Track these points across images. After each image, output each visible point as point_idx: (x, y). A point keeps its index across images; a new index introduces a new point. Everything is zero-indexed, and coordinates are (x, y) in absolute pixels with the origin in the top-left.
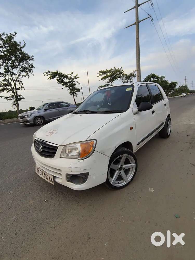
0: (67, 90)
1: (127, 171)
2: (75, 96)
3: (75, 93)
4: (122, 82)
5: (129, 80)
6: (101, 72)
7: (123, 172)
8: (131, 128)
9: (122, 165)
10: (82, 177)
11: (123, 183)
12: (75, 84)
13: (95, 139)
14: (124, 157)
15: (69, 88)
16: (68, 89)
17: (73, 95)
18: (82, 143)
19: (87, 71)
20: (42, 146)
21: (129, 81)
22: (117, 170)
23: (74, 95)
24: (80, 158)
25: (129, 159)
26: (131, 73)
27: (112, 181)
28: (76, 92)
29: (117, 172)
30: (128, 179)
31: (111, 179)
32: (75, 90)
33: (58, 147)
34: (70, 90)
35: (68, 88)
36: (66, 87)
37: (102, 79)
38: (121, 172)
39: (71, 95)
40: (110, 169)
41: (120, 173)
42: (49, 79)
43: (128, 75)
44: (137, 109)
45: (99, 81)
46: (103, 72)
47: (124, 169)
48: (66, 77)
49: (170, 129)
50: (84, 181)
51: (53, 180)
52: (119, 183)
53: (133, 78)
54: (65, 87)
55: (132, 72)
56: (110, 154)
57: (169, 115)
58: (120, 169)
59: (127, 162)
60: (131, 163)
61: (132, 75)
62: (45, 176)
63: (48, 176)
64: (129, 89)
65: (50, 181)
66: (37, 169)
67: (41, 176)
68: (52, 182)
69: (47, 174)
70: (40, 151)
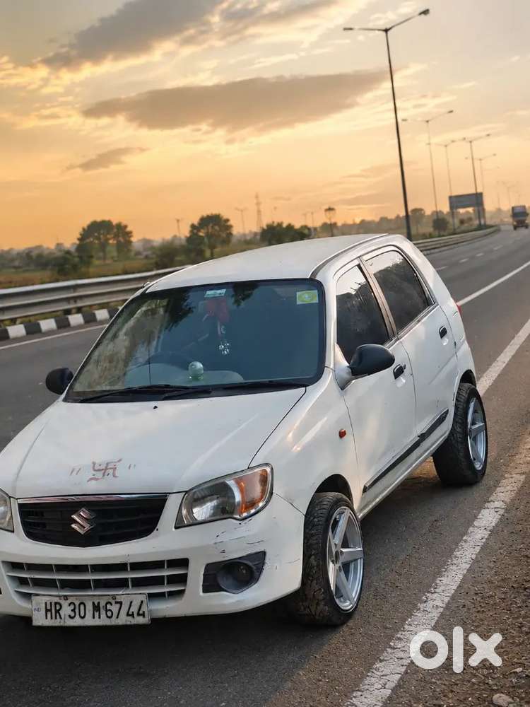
8: (342, 434)
13: (269, 465)
24: (240, 516)
44: (348, 370)
50: (255, 579)
51: (144, 609)
57: (468, 376)
62: (103, 612)
63: (121, 603)
64: (306, 297)
65: (132, 615)
66: (47, 610)
67: (77, 622)
68: (143, 615)
69: (113, 602)
70: (82, 532)
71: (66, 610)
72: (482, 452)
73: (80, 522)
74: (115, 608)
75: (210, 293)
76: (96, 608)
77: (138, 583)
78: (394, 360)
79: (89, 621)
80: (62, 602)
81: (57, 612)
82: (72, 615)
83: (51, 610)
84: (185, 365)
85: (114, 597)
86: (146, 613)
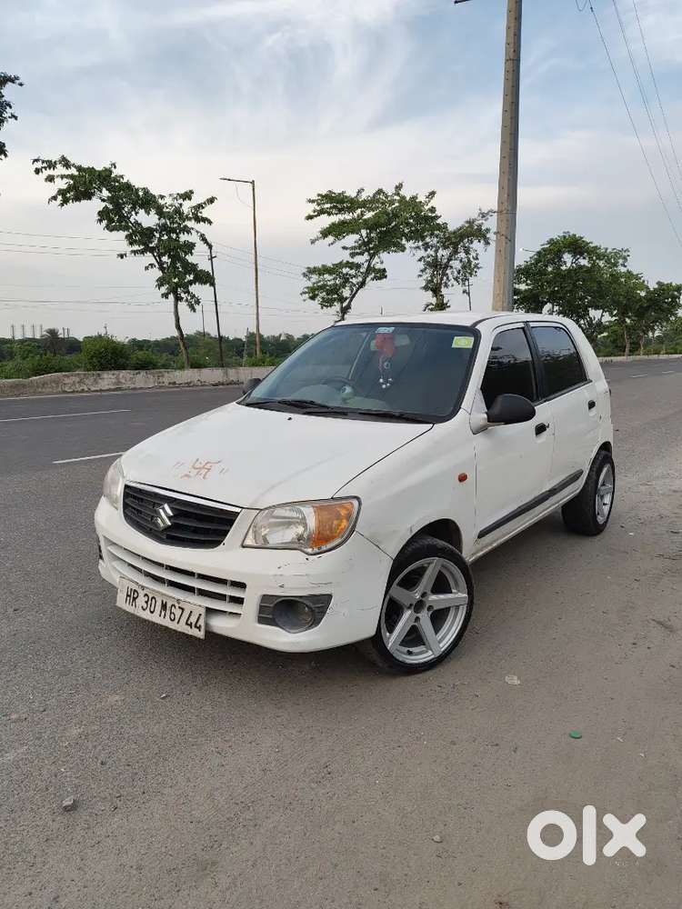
0: (147, 268)
1: (439, 618)
2: (183, 306)
3: (186, 286)
4: (420, 260)
5: (457, 252)
6: (328, 197)
7: (425, 616)
8: (463, 478)
9: (424, 595)
10: (312, 605)
11: (421, 656)
12: (189, 247)
13: (357, 499)
14: (434, 566)
15: (154, 261)
16: (152, 265)
17: (171, 297)
18: (321, 506)
19: (253, 182)
20: (172, 509)
21: (455, 257)
22: (409, 608)
23: (178, 299)
24: (310, 550)
25: (448, 575)
26: (471, 223)
27: (392, 640)
28: (191, 283)
29: (407, 614)
30: (440, 642)
31: (388, 634)
32: (188, 272)
33: (237, 514)
34: (162, 268)
35: (149, 258)
36: (142, 252)
37: (325, 233)
38: (419, 615)
39: (165, 296)
40: (388, 597)
41: (417, 619)
42: (55, 198)
43: (451, 228)
44: (486, 416)
45: (313, 242)
46: (335, 201)
47: (430, 608)
49: (607, 500)
50: (315, 622)
51: (201, 622)
52: (410, 653)
53: (477, 246)
54: (135, 252)
55: (475, 215)
56: (394, 548)
57: (606, 447)
58: (419, 606)
59: (441, 586)
60: (453, 591)
61: (472, 232)
62: (168, 612)
63: (183, 609)
64: (462, 342)
65: (191, 625)
66: (127, 595)
67: (146, 615)
68: (199, 628)
69: (177, 605)
70: (162, 525)
71: (141, 601)
72: (606, 509)
73: (165, 515)
74: (178, 612)
75: (382, 330)
76: (164, 607)
77: (203, 593)
78: (535, 416)
79: (156, 618)
80: (140, 590)
81: (134, 599)
82: (145, 606)
83: (130, 596)
85: (178, 601)
86: (202, 628)
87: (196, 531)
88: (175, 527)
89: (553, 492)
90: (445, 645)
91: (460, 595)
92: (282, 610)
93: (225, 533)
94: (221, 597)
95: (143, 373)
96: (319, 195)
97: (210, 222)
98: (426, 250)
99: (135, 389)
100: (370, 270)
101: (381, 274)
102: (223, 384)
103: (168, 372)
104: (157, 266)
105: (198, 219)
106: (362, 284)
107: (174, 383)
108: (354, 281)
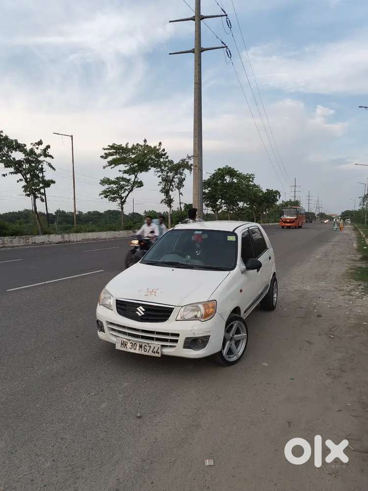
0: (18, 181)
2: (38, 201)
3: (39, 190)
5: (176, 174)
6: (112, 147)
8: (241, 291)
9: (233, 335)
10: (204, 340)
12: (41, 169)
13: (215, 300)
14: (236, 324)
15: (22, 178)
16: (21, 180)
17: (32, 196)
19: (72, 136)
20: (144, 308)
21: (176, 177)
22: (229, 340)
23: (36, 197)
24: (202, 320)
26: (183, 161)
27: (224, 353)
28: (42, 188)
29: (228, 343)
32: (40, 182)
33: (173, 308)
34: (26, 181)
35: (19, 176)
36: (16, 173)
37: (110, 163)
38: (232, 343)
39: (28, 195)
43: (175, 163)
44: (245, 267)
45: (104, 167)
46: (117, 149)
47: (235, 340)
48: (20, 147)
49: (275, 296)
50: (204, 346)
51: (159, 351)
52: (230, 357)
53: (186, 171)
54: (11, 173)
55: (185, 157)
56: (226, 318)
57: (275, 273)
58: (231, 339)
59: (238, 331)
61: (184, 165)
62: (143, 348)
63: (150, 347)
64: (231, 238)
65: (154, 352)
66: (122, 344)
67: (132, 351)
68: (158, 353)
69: (147, 345)
70: (140, 315)
71: (129, 345)
72: (275, 299)
73: (141, 311)
74: (148, 348)
75: (196, 232)
76: (141, 346)
77: (158, 339)
78: (261, 266)
79: (137, 351)
80: (128, 341)
81: (126, 345)
82: (131, 347)
84: (185, 257)
85: (148, 344)
86: (160, 353)
87: (156, 316)
88: (146, 315)
89: (262, 293)
90: (240, 354)
91: (244, 334)
92: (193, 343)
93: (169, 316)
94: (166, 340)
95: (17, 238)
96: (109, 146)
97: (53, 158)
98: (162, 173)
99: (13, 247)
100: (135, 183)
101: (140, 184)
102: (61, 243)
103: (31, 237)
104: (24, 180)
105: (46, 155)
106: (131, 190)
107: (35, 243)
108: (127, 188)
